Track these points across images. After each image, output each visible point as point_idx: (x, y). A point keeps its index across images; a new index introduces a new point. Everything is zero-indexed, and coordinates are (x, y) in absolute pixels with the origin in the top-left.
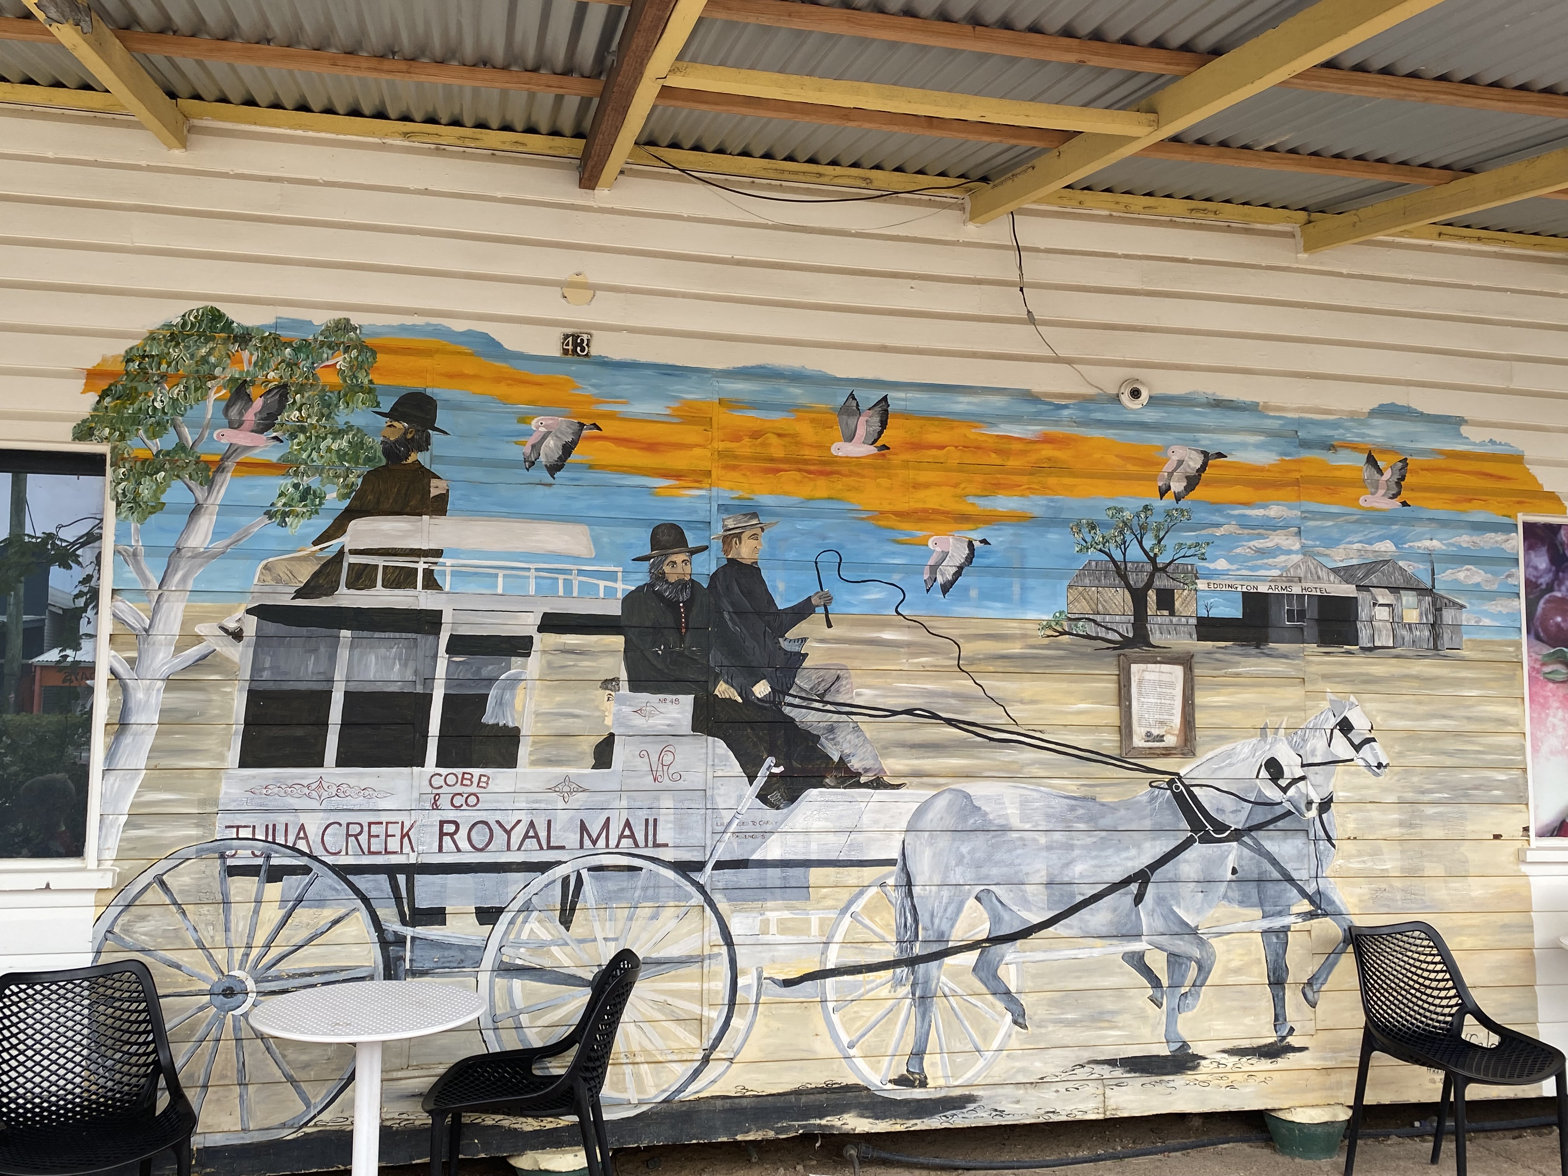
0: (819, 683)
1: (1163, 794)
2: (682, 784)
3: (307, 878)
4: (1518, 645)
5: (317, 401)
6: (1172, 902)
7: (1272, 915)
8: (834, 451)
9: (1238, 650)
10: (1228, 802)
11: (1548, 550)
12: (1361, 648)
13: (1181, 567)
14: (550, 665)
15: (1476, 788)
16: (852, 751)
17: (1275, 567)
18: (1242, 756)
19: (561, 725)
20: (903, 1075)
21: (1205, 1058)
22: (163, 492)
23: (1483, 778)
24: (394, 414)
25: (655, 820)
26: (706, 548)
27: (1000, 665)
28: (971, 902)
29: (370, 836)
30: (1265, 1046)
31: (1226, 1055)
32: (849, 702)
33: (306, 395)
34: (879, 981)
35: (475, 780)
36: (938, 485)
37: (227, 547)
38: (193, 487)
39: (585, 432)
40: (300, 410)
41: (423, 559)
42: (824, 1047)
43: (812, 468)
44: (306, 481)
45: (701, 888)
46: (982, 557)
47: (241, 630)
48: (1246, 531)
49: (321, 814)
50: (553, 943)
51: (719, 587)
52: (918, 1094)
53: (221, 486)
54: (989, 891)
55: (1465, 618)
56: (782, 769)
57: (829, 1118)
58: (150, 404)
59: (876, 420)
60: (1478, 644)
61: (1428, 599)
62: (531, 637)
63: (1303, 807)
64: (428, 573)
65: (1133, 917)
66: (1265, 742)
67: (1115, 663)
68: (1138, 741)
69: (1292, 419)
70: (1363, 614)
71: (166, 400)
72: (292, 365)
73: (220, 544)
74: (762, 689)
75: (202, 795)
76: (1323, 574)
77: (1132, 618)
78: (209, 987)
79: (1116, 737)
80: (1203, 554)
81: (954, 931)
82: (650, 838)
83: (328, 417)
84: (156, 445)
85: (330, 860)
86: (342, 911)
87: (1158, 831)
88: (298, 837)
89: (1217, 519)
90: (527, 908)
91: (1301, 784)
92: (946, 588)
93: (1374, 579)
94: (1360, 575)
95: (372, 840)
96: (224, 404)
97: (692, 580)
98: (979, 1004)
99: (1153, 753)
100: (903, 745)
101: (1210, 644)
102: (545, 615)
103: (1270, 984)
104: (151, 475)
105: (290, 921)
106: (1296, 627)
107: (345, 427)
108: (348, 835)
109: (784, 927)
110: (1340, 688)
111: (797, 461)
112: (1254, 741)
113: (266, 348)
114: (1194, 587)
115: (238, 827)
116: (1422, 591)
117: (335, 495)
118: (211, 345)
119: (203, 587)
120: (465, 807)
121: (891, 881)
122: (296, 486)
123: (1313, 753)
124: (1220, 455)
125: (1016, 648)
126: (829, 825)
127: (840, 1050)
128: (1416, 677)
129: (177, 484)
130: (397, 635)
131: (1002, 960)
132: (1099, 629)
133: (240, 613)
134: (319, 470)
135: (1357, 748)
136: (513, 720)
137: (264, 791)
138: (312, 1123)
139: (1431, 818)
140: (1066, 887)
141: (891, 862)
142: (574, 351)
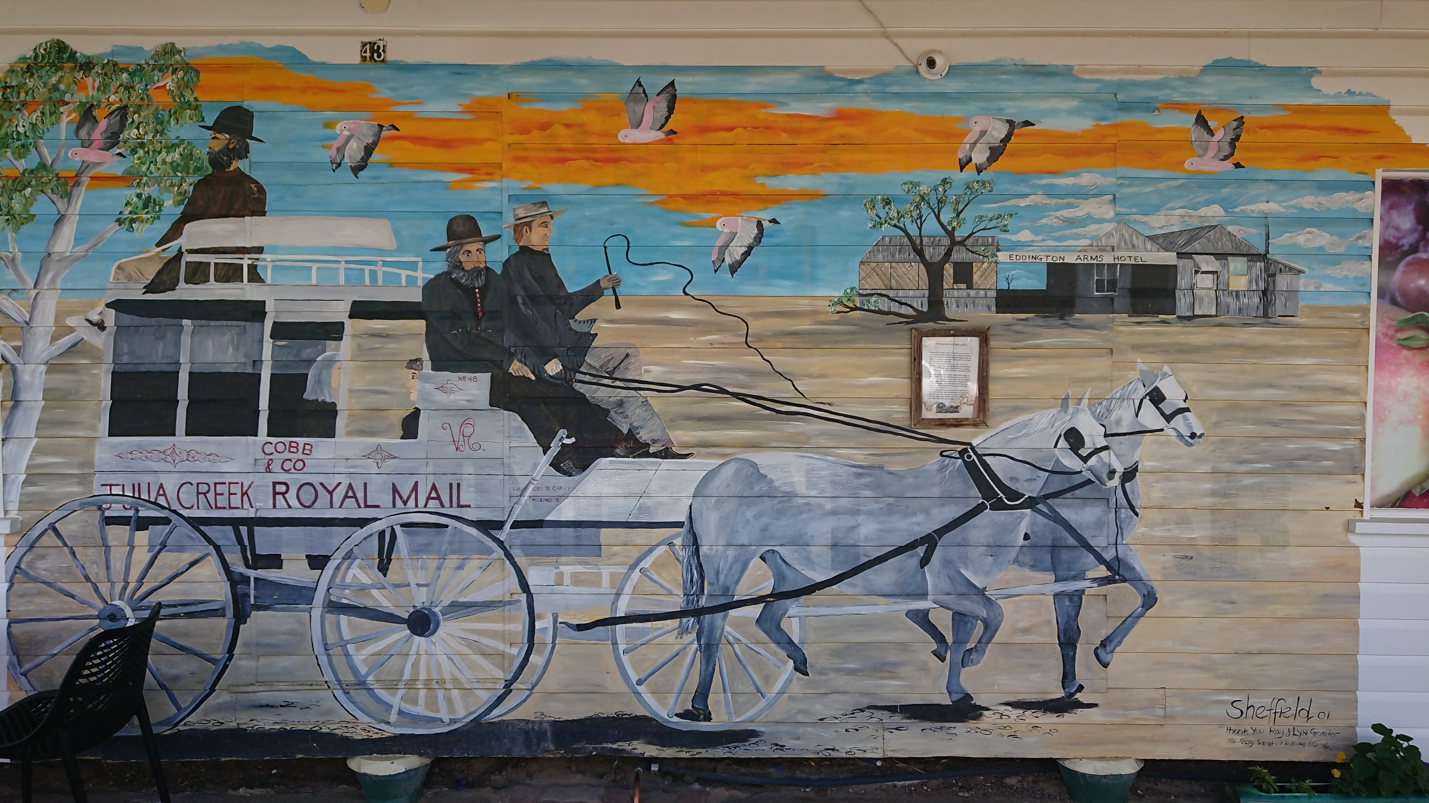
0: (609, 361)
1: (953, 464)
2: (480, 453)
3: (167, 528)
4: (1365, 311)
5: (152, 119)
6: (960, 565)
7: (1066, 580)
8: (621, 138)
9: (1040, 321)
10: (1023, 471)
11: (1415, 210)
12: (1179, 317)
13: (980, 241)
14: (360, 347)
15: (1303, 458)
16: (641, 424)
17: (1084, 237)
18: (1041, 426)
19: (373, 400)
20: (688, 710)
21: (987, 709)
22: (32, 204)
23: (1313, 448)
24: (217, 127)
25: (459, 484)
26: (498, 237)
27: (789, 341)
28: (756, 561)
29: (216, 494)
30: (1052, 700)
31: (1009, 708)
32: (637, 378)
33: (143, 114)
34: (666, 629)
35: (301, 448)
36: (727, 166)
37: (87, 251)
38: (54, 199)
39: (385, 133)
40: (138, 128)
41: (247, 256)
42: (615, 684)
43: (598, 156)
44: (146, 191)
45: (501, 543)
46: (770, 236)
47: (103, 321)
48: (1054, 201)
49: (177, 475)
50: (374, 586)
51: (511, 273)
52: (703, 726)
53: (78, 199)
54: (774, 551)
55: (1302, 283)
56: (573, 440)
57: (620, 743)
58: (14, 129)
59: (663, 105)
60: (1316, 311)
61: (1260, 265)
62: (343, 323)
63: (1105, 476)
64: (253, 268)
65: (919, 577)
66: (1066, 413)
67: (908, 337)
68: (928, 414)
69: (1110, 81)
70: (1183, 282)
71: (27, 125)
72: (129, 88)
73: (81, 249)
74: (553, 368)
75: (81, 459)
76: (1138, 242)
77: (927, 293)
78: (97, 613)
79: (906, 409)
80: (1005, 226)
81: (739, 587)
82: (455, 499)
83: (162, 133)
84: (22, 165)
85: (186, 513)
86: (197, 555)
87: (947, 498)
88: (158, 494)
89: (1022, 189)
90: (349, 556)
91: (1103, 454)
92: (733, 269)
93: (1197, 246)
94: (1181, 241)
95: (218, 497)
96: (75, 126)
97: (487, 268)
98: (762, 652)
99: (942, 423)
100: (690, 418)
101: (1009, 316)
102: (354, 303)
103: (1060, 644)
104: (20, 191)
105: (156, 562)
106: (1106, 296)
107: (177, 141)
108: (198, 493)
109: (577, 580)
110: (1152, 358)
111: (585, 151)
112: (1054, 411)
113: (106, 74)
114: (995, 258)
115: (111, 485)
116: (1252, 257)
117: (171, 202)
118: (60, 74)
119: (69, 286)
120: (293, 471)
121: (678, 542)
122: (139, 196)
123: (1118, 422)
124: (1027, 123)
125: (804, 325)
126: (619, 491)
127: (629, 687)
128: (1242, 346)
129: (42, 197)
130: (229, 323)
131: (785, 613)
132: (892, 304)
133: (101, 307)
134: (158, 181)
135: (1168, 418)
136: (331, 397)
137: (130, 456)
138: (183, 723)
139: (1246, 488)
140: (853, 549)
141: (679, 525)
142: (372, 57)
